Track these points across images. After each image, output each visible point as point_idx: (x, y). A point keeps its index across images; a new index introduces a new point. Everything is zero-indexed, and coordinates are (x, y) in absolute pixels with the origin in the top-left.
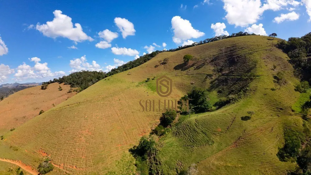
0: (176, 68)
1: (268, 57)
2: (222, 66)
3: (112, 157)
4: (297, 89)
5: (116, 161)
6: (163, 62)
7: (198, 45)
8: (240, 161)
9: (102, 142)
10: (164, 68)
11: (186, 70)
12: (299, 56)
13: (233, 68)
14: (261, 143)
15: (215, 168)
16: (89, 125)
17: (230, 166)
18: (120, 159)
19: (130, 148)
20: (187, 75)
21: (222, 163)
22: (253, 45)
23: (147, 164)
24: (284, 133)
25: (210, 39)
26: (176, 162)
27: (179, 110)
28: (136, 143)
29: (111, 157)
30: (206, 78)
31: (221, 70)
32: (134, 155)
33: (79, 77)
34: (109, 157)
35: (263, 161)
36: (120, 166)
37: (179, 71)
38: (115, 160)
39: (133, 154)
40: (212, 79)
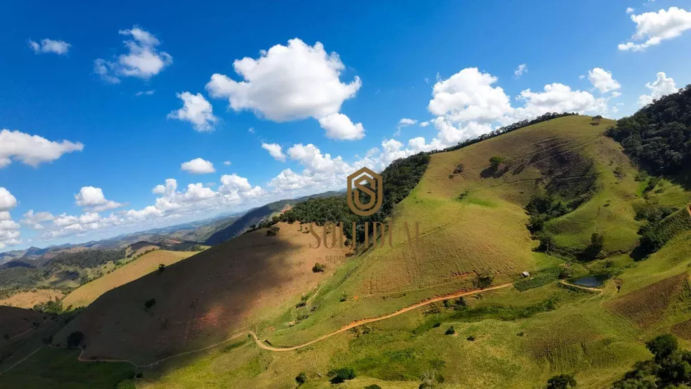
0: (483, 175)
1: (602, 152)
2: (550, 167)
10: (464, 178)
11: (501, 177)
12: (633, 146)
13: (566, 168)
14: (622, 216)
20: (507, 184)
24: (634, 209)
30: (536, 183)
35: (627, 222)
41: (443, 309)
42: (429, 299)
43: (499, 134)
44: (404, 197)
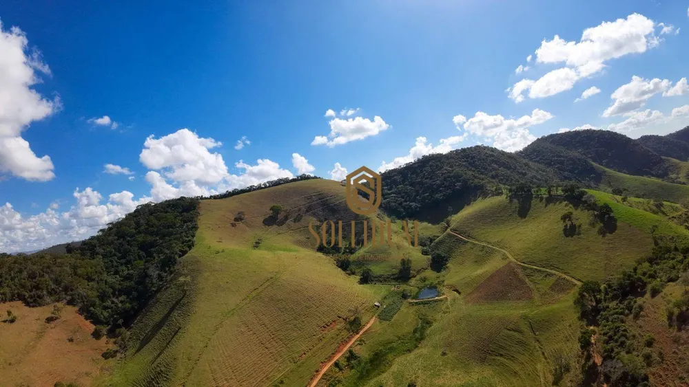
41: (340, 375)
42: (317, 371)
43: (266, 187)
44: (190, 247)
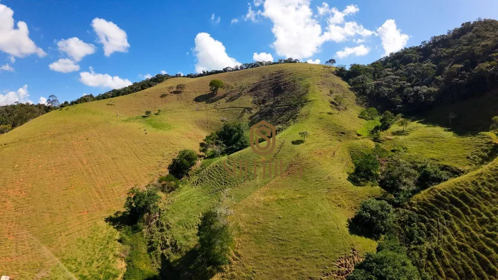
0: (197, 100)
1: (323, 83)
2: (265, 97)
3: (69, 234)
4: (361, 116)
5: (79, 240)
6: (175, 89)
7: (232, 71)
8: (297, 190)
9: (48, 209)
10: (178, 99)
11: (215, 103)
12: (363, 83)
13: (279, 98)
14: (323, 167)
15: (261, 206)
16: (22, 180)
17: (285, 198)
18: (87, 236)
19: (107, 216)
20: (215, 110)
21: (271, 197)
22: (305, 71)
23: (143, 237)
24: (351, 157)
25: (249, 65)
26: (198, 216)
27: (202, 154)
28: (119, 207)
29: (67, 233)
30: (243, 112)
31: (264, 102)
32: (115, 226)
33: (9, 113)
34: (63, 234)
35: (330, 187)
36: (87, 248)
37: (202, 104)
38: (75, 238)
39: (113, 225)
40: (251, 113)
